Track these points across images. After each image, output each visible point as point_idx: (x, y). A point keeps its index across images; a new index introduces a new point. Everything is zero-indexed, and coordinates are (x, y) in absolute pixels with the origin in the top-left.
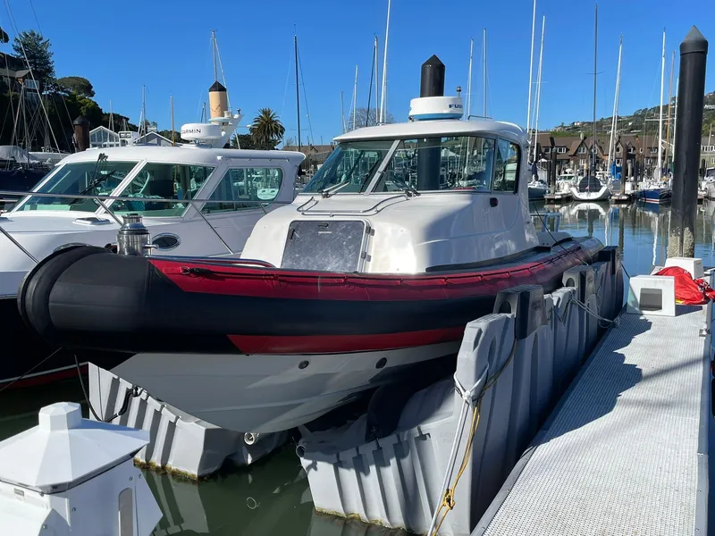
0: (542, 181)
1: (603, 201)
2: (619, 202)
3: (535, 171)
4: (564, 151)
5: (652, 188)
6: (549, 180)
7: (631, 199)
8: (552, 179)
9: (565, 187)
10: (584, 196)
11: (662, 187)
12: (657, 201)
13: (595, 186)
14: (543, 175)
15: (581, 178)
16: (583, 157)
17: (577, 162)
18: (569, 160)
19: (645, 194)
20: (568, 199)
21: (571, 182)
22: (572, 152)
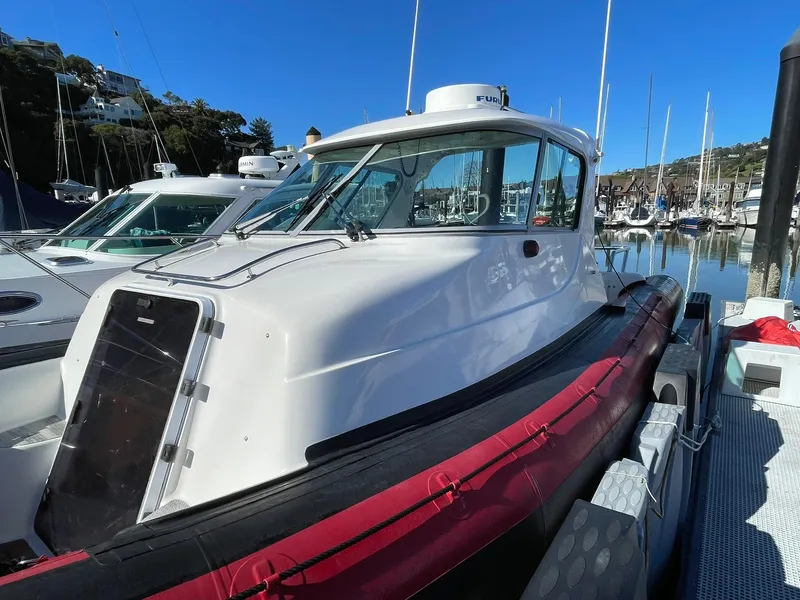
0: (602, 212)
1: (651, 227)
2: (663, 227)
3: (597, 204)
4: (619, 189)
5: (691, 216)
6: (607, 211)
7: (673, 225)
8: (609, 210)
9: (620, 216)
10: (634, 223)
11: (700, 216)
12: (695, 227)
13: (644, 215)
14: (603, 207)
15: (632, 209)
16: (635, 194)
17: (628, 197)
18: (622, 197)
19: (685, 221)
20: (622, 225)
21: (625, 212)
22: (625, 190)
